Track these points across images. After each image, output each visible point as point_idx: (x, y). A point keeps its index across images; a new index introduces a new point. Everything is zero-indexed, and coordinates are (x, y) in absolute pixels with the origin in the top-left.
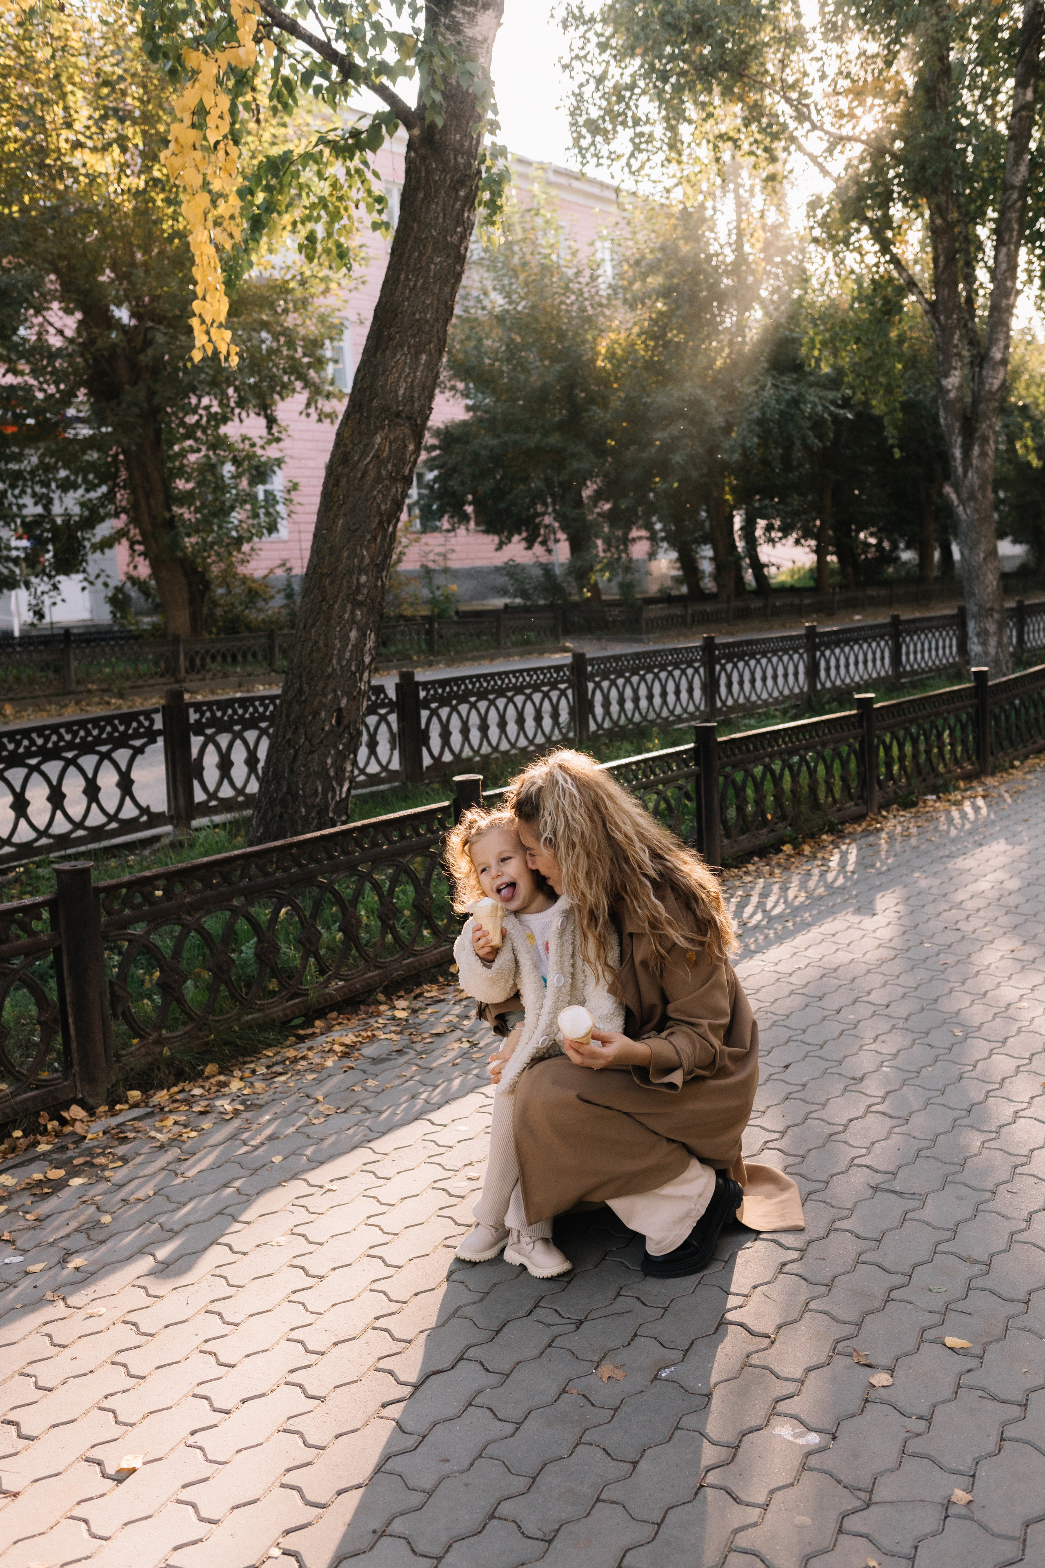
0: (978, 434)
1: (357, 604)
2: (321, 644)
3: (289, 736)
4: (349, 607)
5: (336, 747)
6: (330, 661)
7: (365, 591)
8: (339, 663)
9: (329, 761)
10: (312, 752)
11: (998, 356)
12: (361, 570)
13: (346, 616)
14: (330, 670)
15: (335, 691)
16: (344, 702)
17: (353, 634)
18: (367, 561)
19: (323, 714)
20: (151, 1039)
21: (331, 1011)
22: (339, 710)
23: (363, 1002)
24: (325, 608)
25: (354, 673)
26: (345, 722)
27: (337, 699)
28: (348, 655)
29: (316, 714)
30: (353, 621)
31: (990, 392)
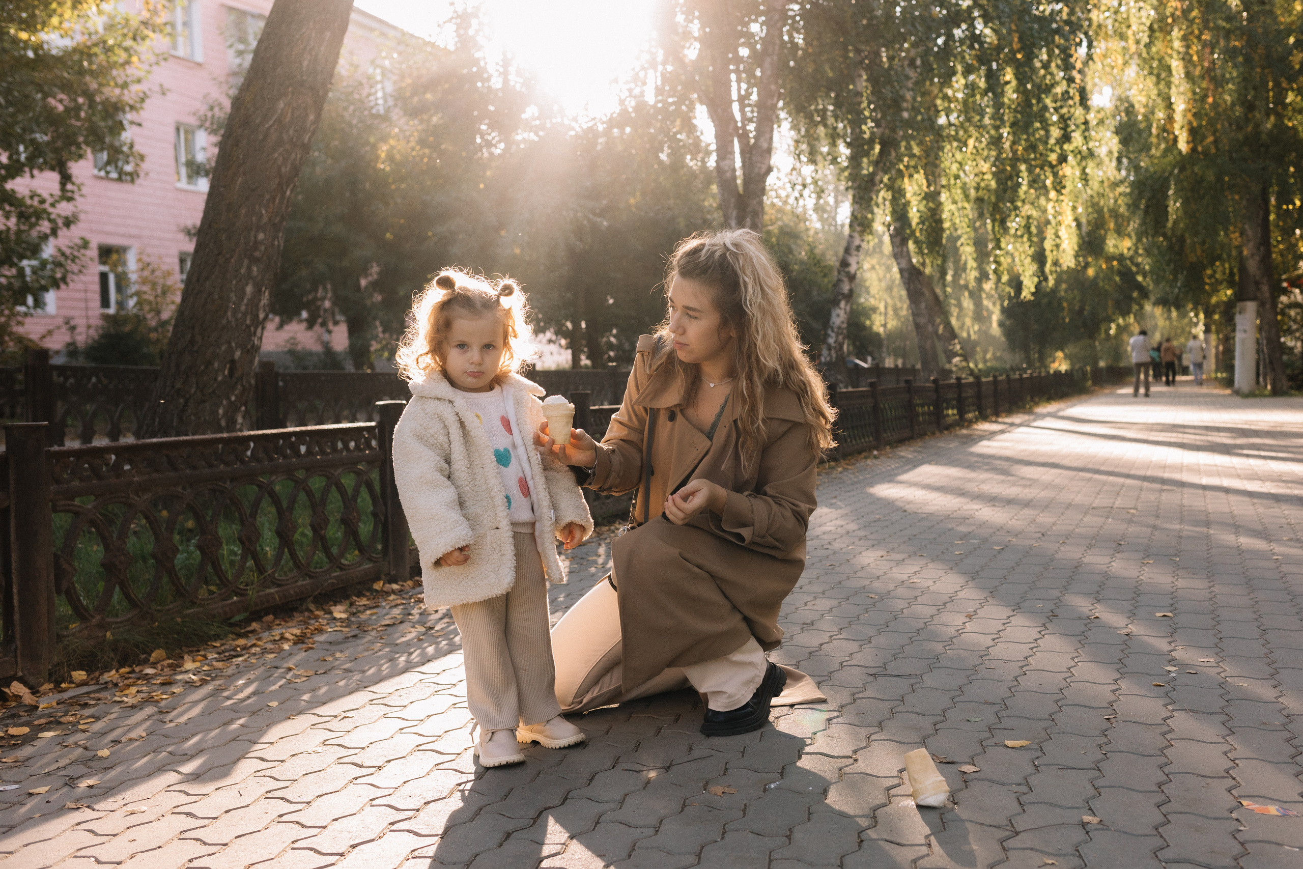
0: (749, 209)
1: (255, 260)
2: (216, 296)
3: (179, 385)
4: (246, 262)
5: (229, 398)
6: (226, 312)
7: (263, 248)
8: (234, 316)
9: (221, 411)
10: (204, 401)
11: (765, 145)
12: (259, 228)
13: (243, 271)
14: (224, 321)
15: (229, 343)
16: (238, 354)
17: (249, 289)
18: (265, 219)
19: (216, 365)
20: (94, 621)
21: (267, 614)
22: (233, 362)
23: (295, 609)
24: (221, 261)
25: (248, 327)
26: (238, 374)
27: (231, 351)
28: (243, 308)
29: (209, 363)
30: (249, 276)
31: (759, 174)
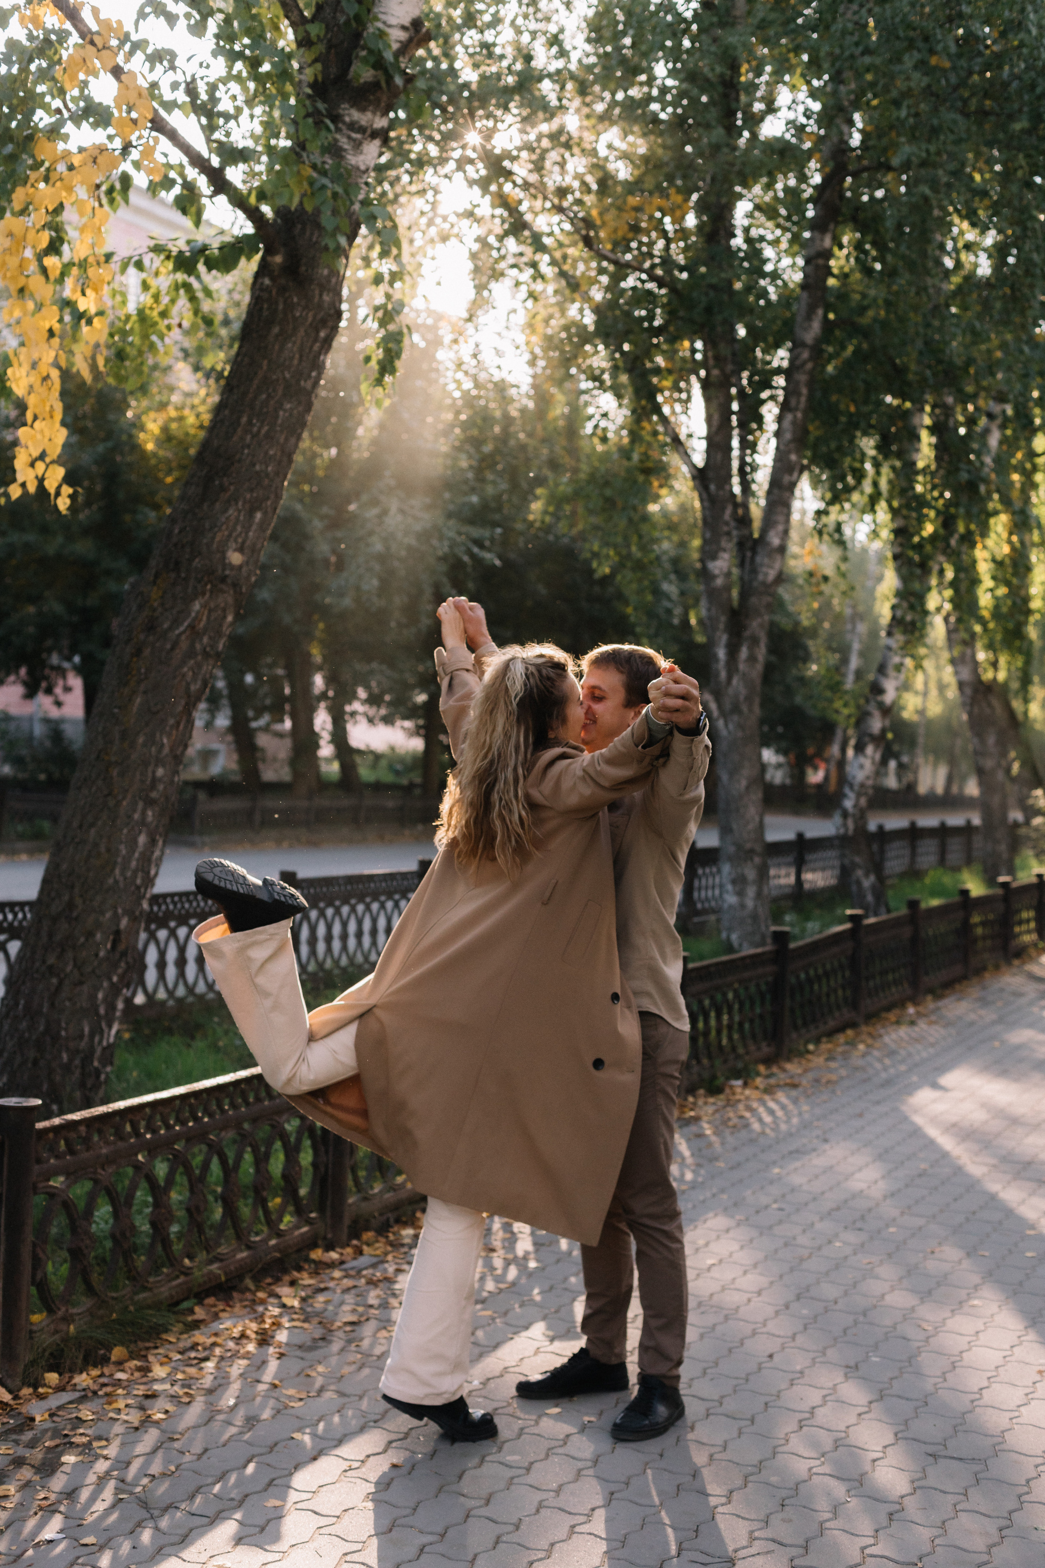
0: (747, 633)
1: (150, 803)
2: (103, 849)
3: (51, 960)
4: (140, 805)
5: (110, 979)
6: (113, 870)
7: (161, 787)
8: (123, 873)
9: (100, 995)
10: (81, 983)
11: (776, 541)
12: (159, 762)
13: (136, 816)
14: (111, 881)
15: (115, 908)
16: (124, 922)
17: (142, 839)
18: (166, 750)
19: (98, 936)
20: (60, 1314)
22: (118, 933)
23: (234, 1288)
24: (111, 803)
25: (138, 888)
26: (122, 947)
27: (116, 918)
28: (134, 864)
29: (90, 934)
30: (143, 822)
